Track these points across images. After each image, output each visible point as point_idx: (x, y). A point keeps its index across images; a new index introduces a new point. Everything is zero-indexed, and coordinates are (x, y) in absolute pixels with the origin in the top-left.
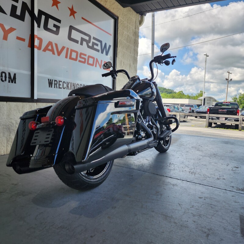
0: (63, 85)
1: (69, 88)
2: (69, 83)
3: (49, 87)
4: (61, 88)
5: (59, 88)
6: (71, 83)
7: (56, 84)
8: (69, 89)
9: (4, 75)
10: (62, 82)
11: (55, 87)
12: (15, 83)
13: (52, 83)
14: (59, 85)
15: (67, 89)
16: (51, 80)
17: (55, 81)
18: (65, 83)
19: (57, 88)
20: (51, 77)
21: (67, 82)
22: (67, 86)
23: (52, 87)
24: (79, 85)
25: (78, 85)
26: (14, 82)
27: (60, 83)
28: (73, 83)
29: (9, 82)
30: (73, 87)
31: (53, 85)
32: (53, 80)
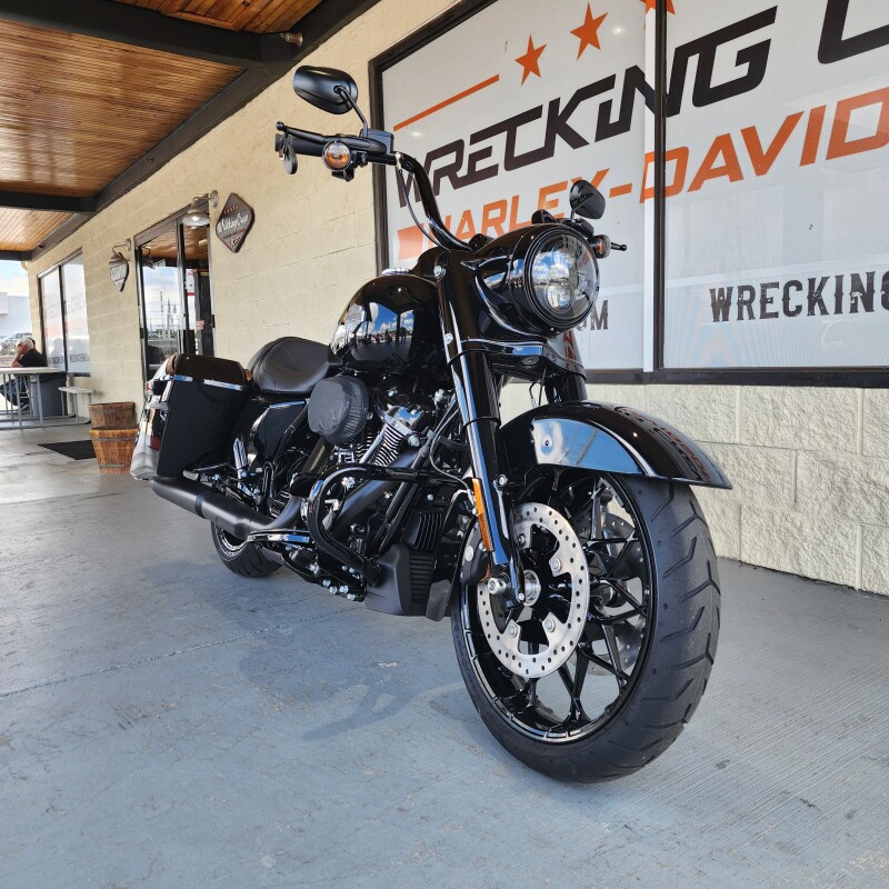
0: (786, 299)
1: (822, 306)
2: (824, 280)
3: (716, 319)
4: (776, 315)
5: (764, 315)
6: (839, 279)
7: (745, 303)
8: (824, 312)
10: (782, 286)
11: (740, 317)
12: (606, 327)
13: (727, 304)
14: (765, 301)
15: (811, 312)
16: (722, 290)
17: (742, 289)
19: (751, 316)
20: (719, 281)
21: (812, 281)
22: (810, 297)
23: (726, 318)
27: (770, 293)
29: (593, 328)
30: (858, 294)
31: (733, 310)
32: (730, 290)
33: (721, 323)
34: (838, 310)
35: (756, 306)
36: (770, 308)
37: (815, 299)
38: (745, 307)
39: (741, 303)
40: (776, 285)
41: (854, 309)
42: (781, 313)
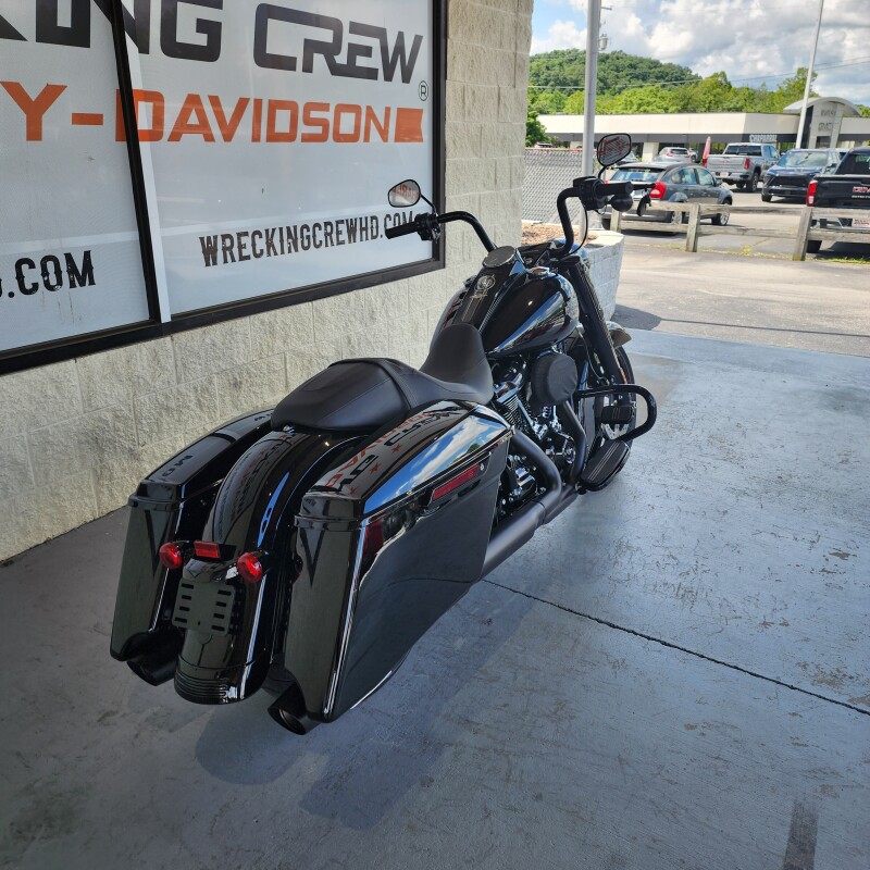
0: (254, 245)
1: (274, 249)
2: (274, 230)
3: (208, 264)
4: (248, 258)
5: (242, 258)
6: (281, 229)
7: (228, 249)
8: (276, 254)
9: (50, 266)
10: (250, 234)
11: (226, 261)
12: (92, 282)
13: (215, 250)
14: (241, 247)
15: (269, 254)
16: (209, 238)
17: (225, 237)
18: (261, 237)
19: (233, 260)
20: (207, 229)
21: (267, 231)
22: (267, 243)
23: (215, 263)
24: (308, 231)
25: (305, 230)
26: (87, 282)
27: (245, 240)
28: (288, 228)
29: (72, 285)
30: (290, 240)
31: (220, 254)
32: (215, 237)
33: (212, 268)
34: (283, 252)
35: (235, 250)
36: (245, 253)
37: (270, 244)
38: (228, 252)
39: (225, 249)
40: (246, 234)
41: (290, 251)
42: (252, 256)
